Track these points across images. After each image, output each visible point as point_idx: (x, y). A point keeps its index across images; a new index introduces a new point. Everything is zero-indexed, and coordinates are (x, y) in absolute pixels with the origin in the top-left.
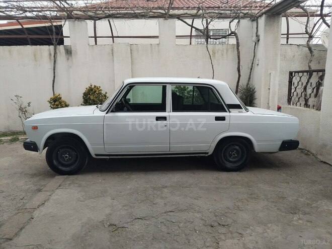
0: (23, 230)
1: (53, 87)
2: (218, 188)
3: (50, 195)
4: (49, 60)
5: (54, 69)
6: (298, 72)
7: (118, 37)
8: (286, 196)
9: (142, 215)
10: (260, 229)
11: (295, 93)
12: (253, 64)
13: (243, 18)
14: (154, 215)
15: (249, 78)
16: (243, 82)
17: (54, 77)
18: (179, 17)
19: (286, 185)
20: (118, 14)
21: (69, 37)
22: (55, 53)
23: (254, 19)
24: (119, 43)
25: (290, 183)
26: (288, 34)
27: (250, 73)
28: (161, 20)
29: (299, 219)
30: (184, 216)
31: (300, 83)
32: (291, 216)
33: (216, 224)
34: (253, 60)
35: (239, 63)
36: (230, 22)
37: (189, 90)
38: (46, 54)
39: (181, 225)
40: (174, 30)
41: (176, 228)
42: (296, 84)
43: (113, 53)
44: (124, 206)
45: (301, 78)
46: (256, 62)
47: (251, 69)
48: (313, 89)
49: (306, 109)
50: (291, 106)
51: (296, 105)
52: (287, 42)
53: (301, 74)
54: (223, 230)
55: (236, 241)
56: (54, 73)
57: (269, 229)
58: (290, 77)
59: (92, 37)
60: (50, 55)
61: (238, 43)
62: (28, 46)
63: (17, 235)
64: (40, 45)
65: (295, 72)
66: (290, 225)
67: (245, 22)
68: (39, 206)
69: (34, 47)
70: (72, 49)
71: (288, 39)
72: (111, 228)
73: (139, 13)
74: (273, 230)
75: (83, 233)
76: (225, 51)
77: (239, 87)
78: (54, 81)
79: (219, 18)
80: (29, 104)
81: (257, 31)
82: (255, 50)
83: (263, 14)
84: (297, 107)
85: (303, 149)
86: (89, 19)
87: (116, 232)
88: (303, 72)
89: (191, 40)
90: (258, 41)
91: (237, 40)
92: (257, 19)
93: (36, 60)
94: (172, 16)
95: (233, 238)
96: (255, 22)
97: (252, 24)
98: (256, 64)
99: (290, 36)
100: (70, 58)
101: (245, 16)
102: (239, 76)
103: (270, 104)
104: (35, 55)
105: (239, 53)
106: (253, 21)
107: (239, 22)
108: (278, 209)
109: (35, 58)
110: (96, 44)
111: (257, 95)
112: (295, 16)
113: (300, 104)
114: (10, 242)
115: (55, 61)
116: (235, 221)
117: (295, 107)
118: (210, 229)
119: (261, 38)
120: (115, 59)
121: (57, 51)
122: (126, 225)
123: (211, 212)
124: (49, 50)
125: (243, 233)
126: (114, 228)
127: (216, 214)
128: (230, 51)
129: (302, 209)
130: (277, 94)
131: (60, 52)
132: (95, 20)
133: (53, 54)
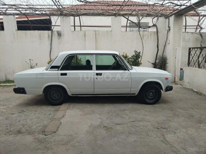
0: (59, 128)
1: (50, 54)
2: (155, 111)
3: (65, 113)
4: (48, 39)
5: (51, 44)
6: (195, 48)
7: (84, 26)
8: (194, 115)
9: (119, 123)
10: (184, 130)
11: (192, 60)
12: (166, 43)
13: (160, 16)
14: (125, 123)
15: (164, 51)
16: (160, 53)
17: (51, 49)
18: (123, 15)
19: (192, 110)
20: (89, 13)
21: (60, 26)
22: (52, 35)
23: (167, 17)
24: (89, 30)
25: (195, 109)
26: (186, 26)
27: (164, 48)
28: (113, 17)
29: (204, 126)
30: (141, 123)
31: (196, 54)
32: (199, 124)
33: (160, 128)
34: (166, 41)
35: (158, 42)
36: (153, 19)
37: (129, 57)
38: (46, 36)
39: (141, 127)
40: (121, 23)
41: (139, 129)
42: (193, 55)
43: (85, 36)
44: (107, 118)
45: (196, 51)
46: (168, 42)
47: (165, 46)
48: (204, 58)
49: (199, 69)
50: (190, 67)
51: (193, 67)
52: (185, 31)
53: (196, 49)
54: (165, 130)
55: (173, 135)
56: (51, 46)
57: (189, 130)
58: (189, 51)
59: (72, 26)
60: (49, 36)
61: (157, 31)
62: (36, 31)
63: (57, 130)
64: (43, 30)
65: (192, 48)
66: (200, 129)
67: (162, 19)
68: (62, 117)
69: (40, 31)
70: (62, 33)
71: (186, 29)
72: (105, 128)
73: (101, 13)
74: (191, 131)
75: (91, 130)
76: (150, 36)
77: (158, 57)
78: (50, 51)
79: (146, 16)
80: (37, 64)
81: (169, 24)
82: (167, 35)
83: (172, 15)
84: (193, 68)
85: (198, 92)
86: (72, 16)
87: (109, 130)
88: (197, 48)
89: (126, 28)
90: (170, 30)
91: (157, 29)
92: (169, 18)
93: (40, 39)
94: (120, 15)
95: (171, 134)
96: (168, 19)
97: (166, 20)
98: (168, 43)
99: (187, 27)
100: (60, 38)
101: (162, 15)
102: (158, 50)
103: (176, 67)
104: (40, 36)
105: (158, 37)
106: (166, 18)
107: (158, 19)
108: (191, 121)
109: (40, 38)
110: (75, 30)
111: (168, 61)
112: (190, 16)
113: (196, 66)
114: (55, 133)
115: (51, 40)
116: (169, 126)
117: (192, 68)
118: (157, 130)
119: (172, 28)
120: (86, 39)
121: (53, 34)
122: (112, 127)
123: (155, 122)
124: (48, 33)
125: (175, 131)
126: (107, 128)
127: (158, 123)
128: (152, 35)
129: (204, 121)
130: (180, 60)
131: (54, 34)
132: (74, 17)
133: (50, 36)
